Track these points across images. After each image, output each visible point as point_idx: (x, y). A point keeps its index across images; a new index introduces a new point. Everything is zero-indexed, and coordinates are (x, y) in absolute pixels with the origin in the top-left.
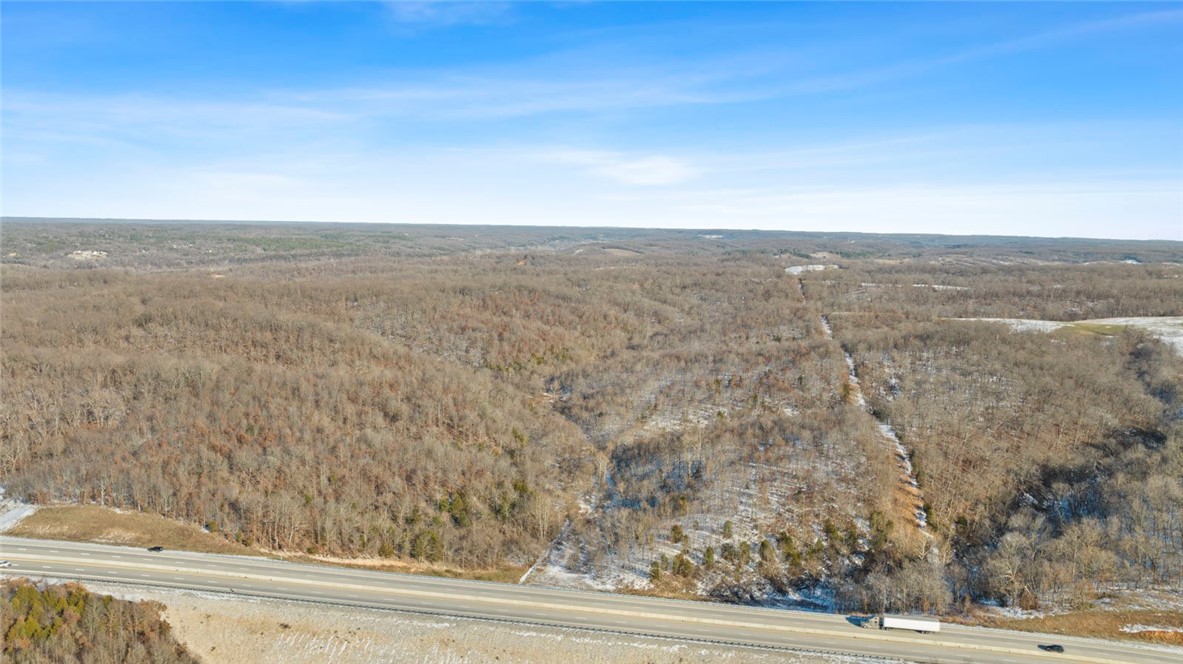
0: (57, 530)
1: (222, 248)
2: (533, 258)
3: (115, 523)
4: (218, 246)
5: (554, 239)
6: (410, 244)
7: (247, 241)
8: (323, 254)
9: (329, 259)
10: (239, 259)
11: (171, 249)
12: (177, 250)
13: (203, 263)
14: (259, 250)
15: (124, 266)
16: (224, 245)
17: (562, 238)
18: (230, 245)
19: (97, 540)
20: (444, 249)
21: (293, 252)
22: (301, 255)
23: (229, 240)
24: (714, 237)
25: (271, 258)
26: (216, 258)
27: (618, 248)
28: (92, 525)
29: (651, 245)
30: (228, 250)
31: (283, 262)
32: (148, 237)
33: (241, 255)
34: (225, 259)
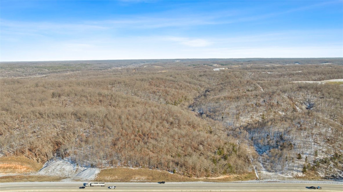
0: (114, 178)
1: (34, 70)
2: (137, 69)
3: (135, 173)
4: (33, 69)
5: (133, 63)
6: (92, 66)
7: (42, 67)
8: (68, 71)
9: (70, 72)
10: (41, 73)
11: (17, 71)
12: (19, 71)
13: (30, 75)
14: (47, 70)
15: (4, 77)
16: (34, 69)
17: (135, 63)
18: (36, 69)
19: (132, 180)
20: (103, 68)
21: (58, 70)
22: (61, 71)
23: (36, 67)
24: (178, 61)
25: (52, 72)
26: (34, 73)
27: (156, 65)
28: (126, 175)
29: (165, 64)
30: (36, 71)
31: (56, 73)
32: (6, 67)
33: (42, 72)
34: (37, 73)
